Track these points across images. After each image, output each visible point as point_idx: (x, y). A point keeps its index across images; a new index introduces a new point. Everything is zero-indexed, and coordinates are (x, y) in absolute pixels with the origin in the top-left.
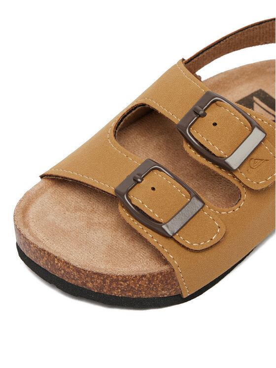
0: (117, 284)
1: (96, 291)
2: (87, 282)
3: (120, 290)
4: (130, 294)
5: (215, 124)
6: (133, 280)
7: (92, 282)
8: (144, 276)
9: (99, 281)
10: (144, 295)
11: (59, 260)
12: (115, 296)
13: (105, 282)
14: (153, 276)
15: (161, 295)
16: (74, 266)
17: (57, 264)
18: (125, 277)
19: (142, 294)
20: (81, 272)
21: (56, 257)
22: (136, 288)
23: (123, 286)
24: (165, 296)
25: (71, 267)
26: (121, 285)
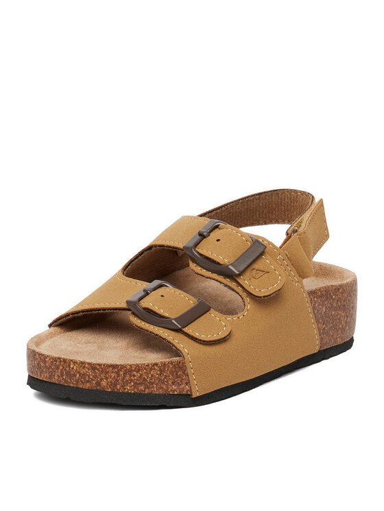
0: (130, 376)
1: (110, 390)
2: (102, 379)
3: (132, 384)
4: (142, 387)
5: (218, 240)
6: (145, 369)
7: (107, 379)
8: (156, 364)
9: (113, 375)
10: (155, 390)
11: (75, 363)
12: (128, 394)
13: (118, 376)
14: (164, 365)
15: (171, 390)
16: (89, 364)
17: (73, 368)
18: (137, 365)
19: (153, 387)
20: (96, 368)
21: (72, 361)
22: (148, 380)
23: (135, 378)
24: (176, 393)
25: (86, 366)
26: (134, 376)
